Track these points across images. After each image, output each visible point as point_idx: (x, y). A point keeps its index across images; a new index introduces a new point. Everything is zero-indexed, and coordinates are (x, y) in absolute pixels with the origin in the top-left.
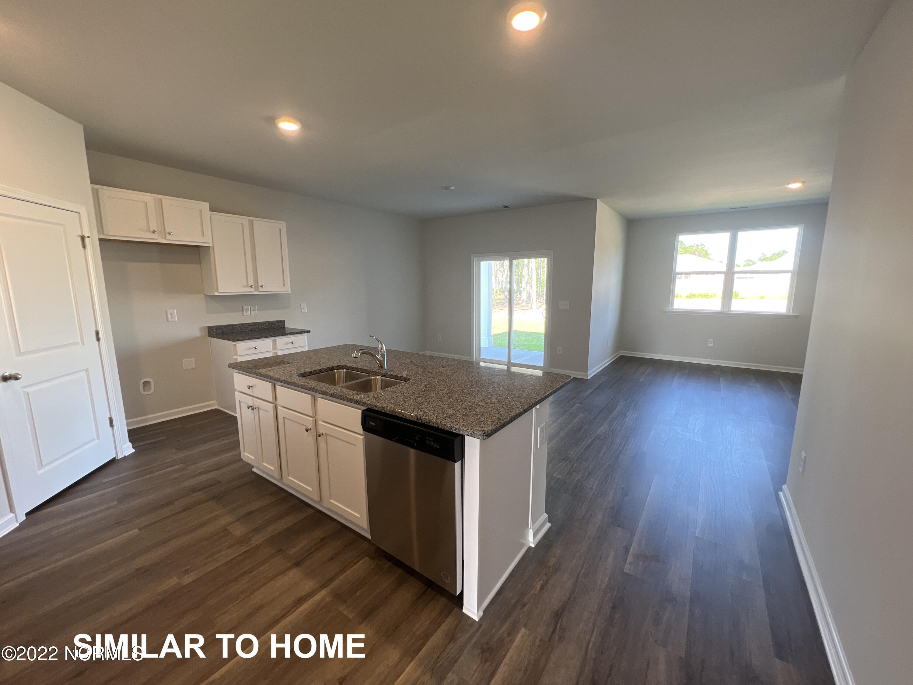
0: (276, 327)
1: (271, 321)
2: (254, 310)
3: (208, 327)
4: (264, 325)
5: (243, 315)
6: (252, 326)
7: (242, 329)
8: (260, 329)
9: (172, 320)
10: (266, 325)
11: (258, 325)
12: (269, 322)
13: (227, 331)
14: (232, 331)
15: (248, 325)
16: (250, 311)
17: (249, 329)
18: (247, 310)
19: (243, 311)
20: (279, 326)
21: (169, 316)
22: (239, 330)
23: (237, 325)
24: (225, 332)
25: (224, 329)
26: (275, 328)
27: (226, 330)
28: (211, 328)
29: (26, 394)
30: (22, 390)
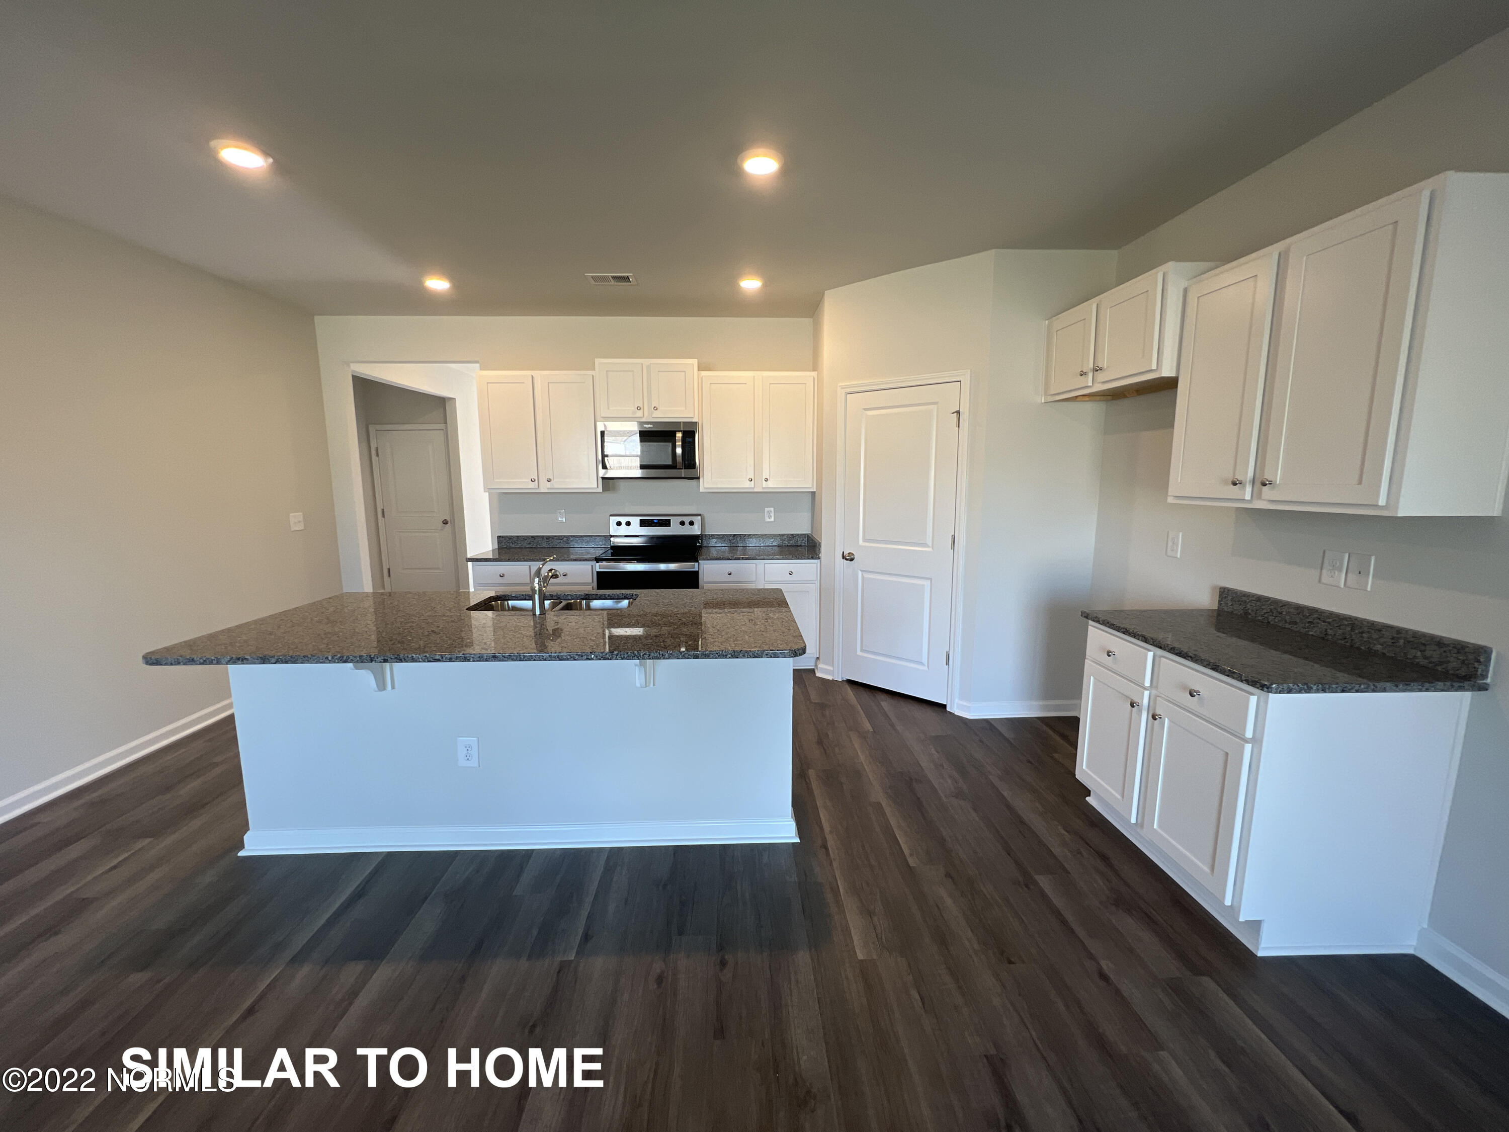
1: (1407, 631)
2: (1360, 573)
3: (1221, 588)
4: (1375, 636)
7: (1295, 623)
10: (1382, 640)
11: (1349, 629)
12: (1399, 631)
13: (1256, 614)
14: (1267, 618)
16: (1347, 573)
18: (1336, 568)
19: (1322, 569)
22: (1286, 622)
23: (1284, 604)
24: (1250, 614)
27: (1252, 611)
28: (1224, 593)
29: (863, 577)
30: (860, 573)
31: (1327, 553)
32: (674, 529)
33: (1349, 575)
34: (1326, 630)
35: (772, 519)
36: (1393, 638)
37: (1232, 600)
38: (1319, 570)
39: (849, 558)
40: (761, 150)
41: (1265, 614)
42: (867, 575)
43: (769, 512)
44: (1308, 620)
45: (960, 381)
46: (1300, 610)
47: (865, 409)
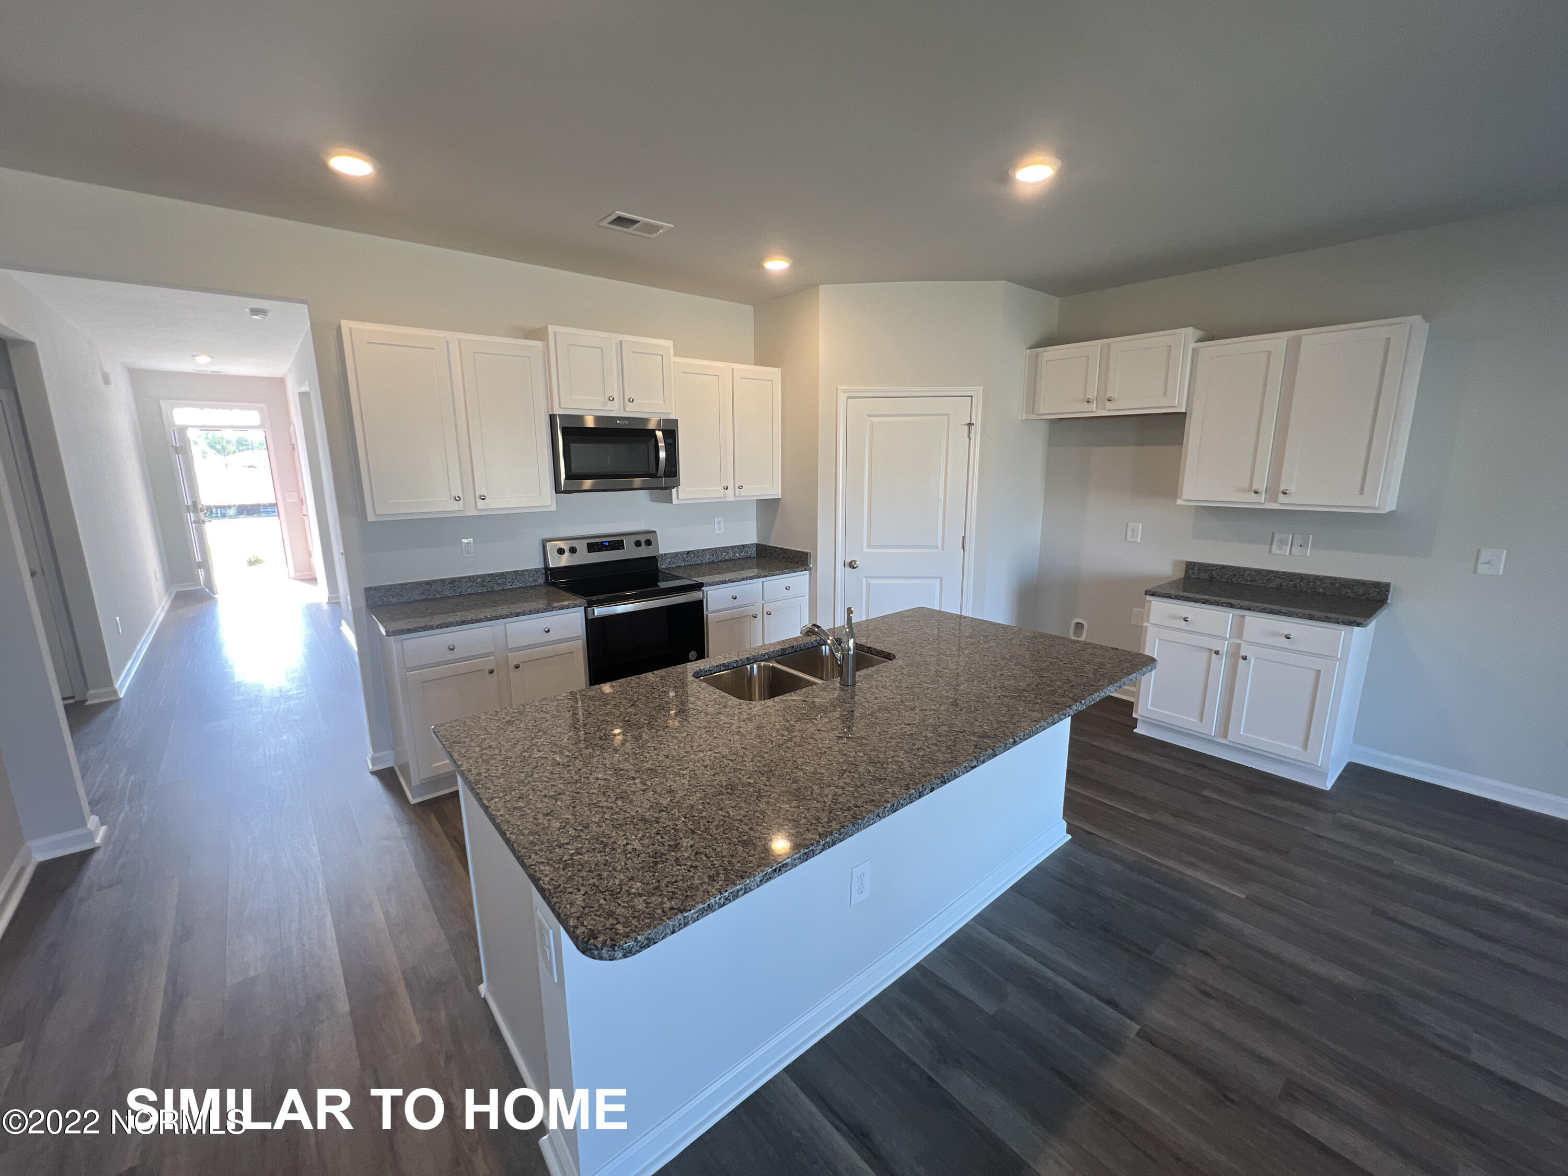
0: (1352, 595)
2: (1301, 546)
3: (1187, 562)
5: (1270, 551)
6: (1282, 578)
7: (1255, 581)
8: (1301, 591)
9: (1132, 540)
11: (1299, 581)
12: (1335, 579)
15: (1272, 575)
16: (1291, 546)
17: (1273, 585)
18: (1283, 542)
19: (1272, 544)
20: (1364, 595)
21: (1129, 532)
22: (1247, 580)
23: (1245, 569)
25: (1214, 573)
26: (1348, 597)
28: (1190, 566)
29: (868, 584)
30: (864, 579)
31: (1276, 534)
32: (629, 552)
33: (1293, 549)
34: (1281, 583)
35: (722, 531)
36: (1331, 584)
37: (1198, 570)
38: (1269, 546)
39: (852, 565)
40: (1039, 158)
41: (1229, 576)
42: (872, 581)
43: (719, 522)
44: (1266, 578)
45: (972, 396)
46: (1259, 572)
47: (869, 416)
